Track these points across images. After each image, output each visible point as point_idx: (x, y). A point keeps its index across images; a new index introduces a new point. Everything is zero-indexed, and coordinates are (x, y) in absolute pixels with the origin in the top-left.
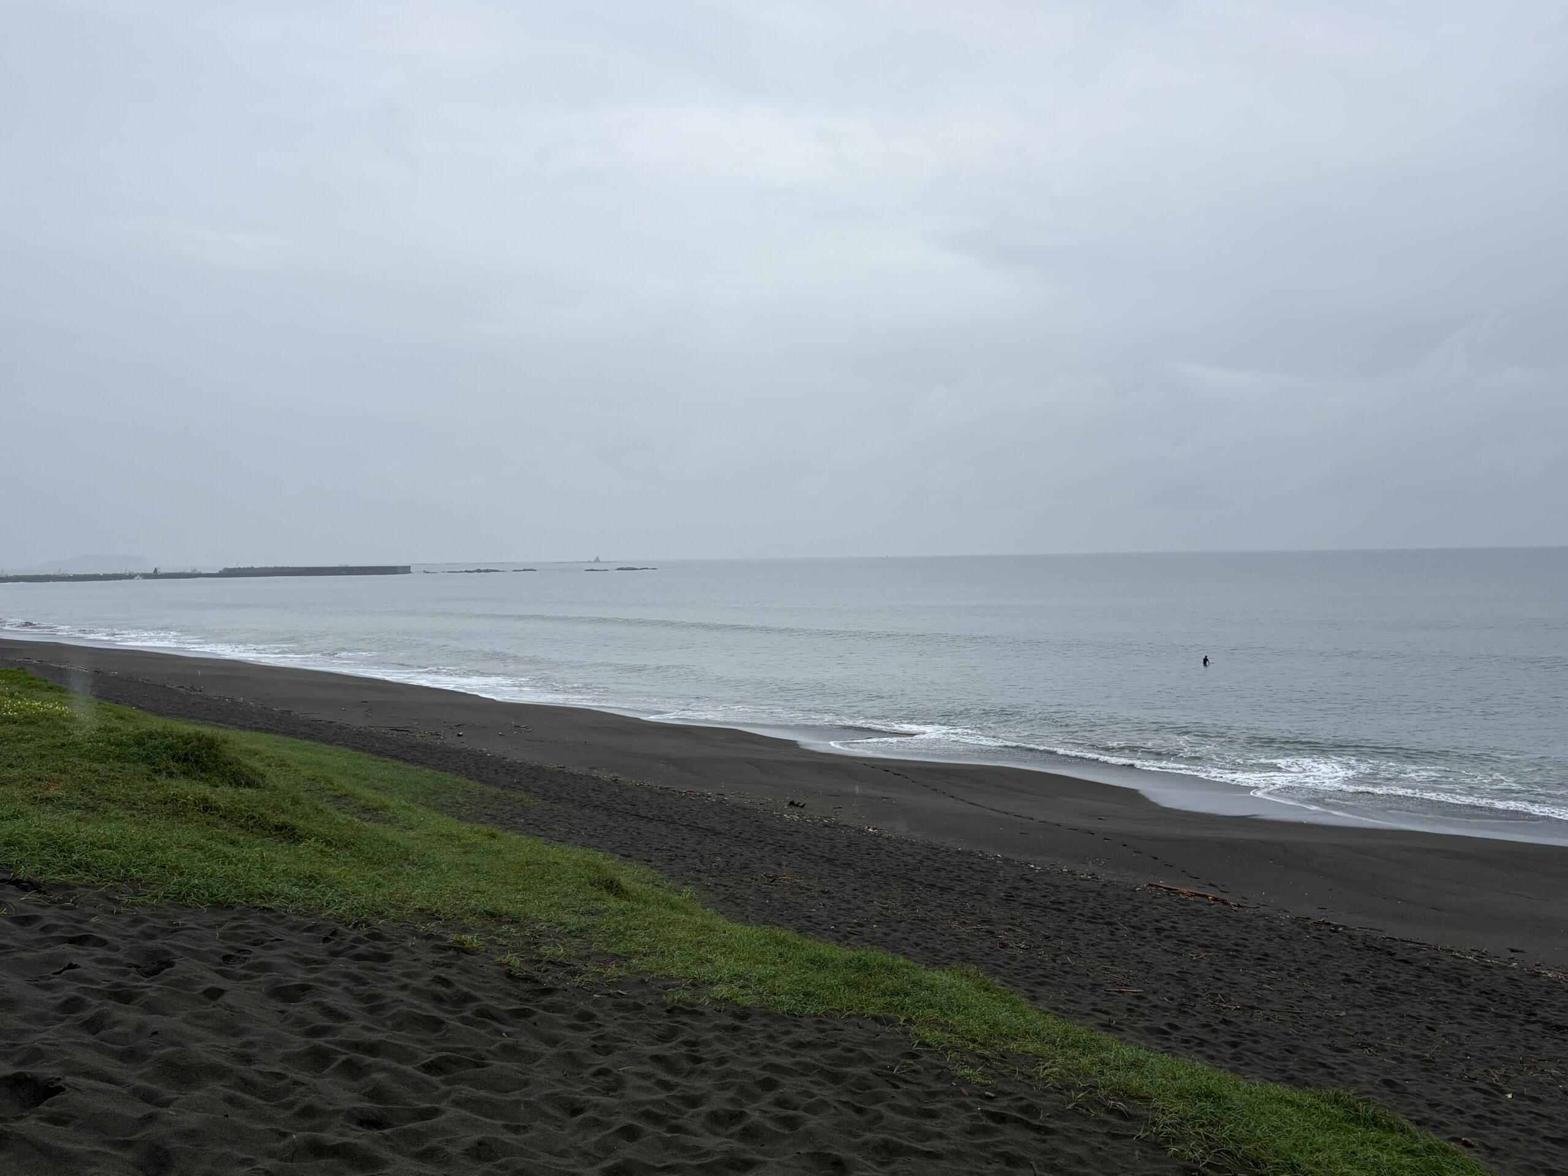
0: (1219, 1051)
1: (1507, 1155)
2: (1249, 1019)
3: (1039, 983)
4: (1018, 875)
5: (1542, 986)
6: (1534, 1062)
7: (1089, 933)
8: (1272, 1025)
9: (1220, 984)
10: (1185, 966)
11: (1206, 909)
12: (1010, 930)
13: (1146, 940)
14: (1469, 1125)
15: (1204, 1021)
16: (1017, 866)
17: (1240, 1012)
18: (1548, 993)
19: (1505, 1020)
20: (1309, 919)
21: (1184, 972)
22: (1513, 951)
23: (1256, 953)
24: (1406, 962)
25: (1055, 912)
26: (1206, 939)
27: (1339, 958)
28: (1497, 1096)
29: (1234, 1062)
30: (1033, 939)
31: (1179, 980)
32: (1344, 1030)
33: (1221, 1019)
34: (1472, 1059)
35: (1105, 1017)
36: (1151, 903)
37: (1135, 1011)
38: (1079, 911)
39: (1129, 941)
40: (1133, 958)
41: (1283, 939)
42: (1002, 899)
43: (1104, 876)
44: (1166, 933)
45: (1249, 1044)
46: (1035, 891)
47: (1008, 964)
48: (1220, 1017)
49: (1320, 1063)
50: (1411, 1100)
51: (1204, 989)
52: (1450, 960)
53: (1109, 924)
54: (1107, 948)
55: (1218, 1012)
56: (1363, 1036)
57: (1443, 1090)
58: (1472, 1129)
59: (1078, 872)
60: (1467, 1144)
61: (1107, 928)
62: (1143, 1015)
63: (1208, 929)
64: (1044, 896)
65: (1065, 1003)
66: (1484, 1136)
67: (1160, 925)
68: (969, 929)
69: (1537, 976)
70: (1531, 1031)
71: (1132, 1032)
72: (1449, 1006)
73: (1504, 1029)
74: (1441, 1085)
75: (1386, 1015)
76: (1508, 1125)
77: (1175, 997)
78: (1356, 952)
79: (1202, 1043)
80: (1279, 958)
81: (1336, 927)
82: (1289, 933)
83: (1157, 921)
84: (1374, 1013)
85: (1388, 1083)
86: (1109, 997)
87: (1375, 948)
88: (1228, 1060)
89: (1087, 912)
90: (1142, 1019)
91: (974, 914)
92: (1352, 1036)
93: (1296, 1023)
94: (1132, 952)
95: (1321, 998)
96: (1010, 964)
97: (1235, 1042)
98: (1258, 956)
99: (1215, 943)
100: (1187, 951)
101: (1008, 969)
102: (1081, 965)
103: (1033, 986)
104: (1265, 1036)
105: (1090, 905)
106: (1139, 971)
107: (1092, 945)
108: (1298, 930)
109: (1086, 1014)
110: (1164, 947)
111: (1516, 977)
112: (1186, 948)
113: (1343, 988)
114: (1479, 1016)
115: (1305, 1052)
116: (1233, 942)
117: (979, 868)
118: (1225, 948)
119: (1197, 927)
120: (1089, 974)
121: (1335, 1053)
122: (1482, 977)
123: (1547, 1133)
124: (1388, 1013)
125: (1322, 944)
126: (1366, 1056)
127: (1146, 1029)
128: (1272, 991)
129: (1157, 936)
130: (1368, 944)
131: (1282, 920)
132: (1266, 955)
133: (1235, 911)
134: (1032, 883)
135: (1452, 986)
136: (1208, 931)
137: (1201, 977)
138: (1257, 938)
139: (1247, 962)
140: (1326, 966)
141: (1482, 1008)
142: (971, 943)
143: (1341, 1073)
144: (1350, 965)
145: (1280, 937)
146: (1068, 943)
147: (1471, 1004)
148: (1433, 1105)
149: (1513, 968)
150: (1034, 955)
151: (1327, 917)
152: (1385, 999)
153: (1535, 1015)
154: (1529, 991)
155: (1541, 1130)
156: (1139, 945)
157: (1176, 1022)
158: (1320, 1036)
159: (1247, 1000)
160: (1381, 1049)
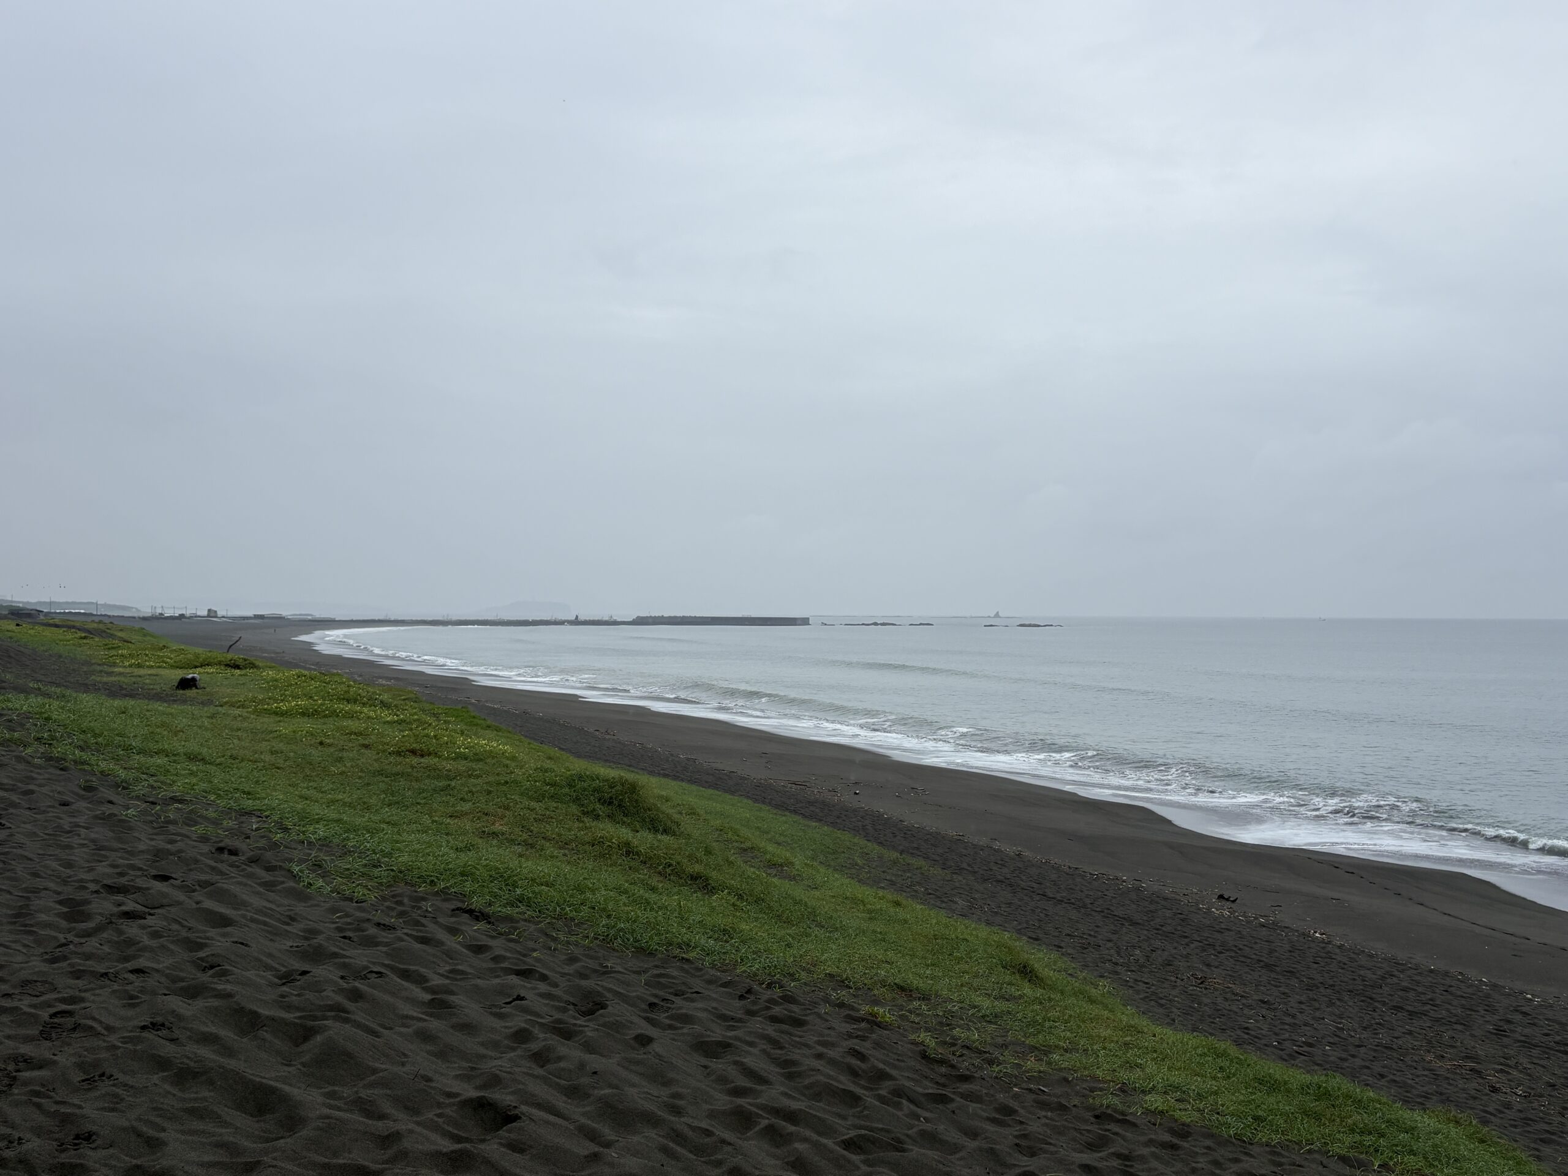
3: (1542, 1140)
4: (1511, 1006)
16: (1509, 995)
25: (1561, 1055)
30: (1533, 1086)
42: (1491, 1033)
46: (1535, 1028)
47: (1501, 1112)
64: (1547, 1035)
68: (1448, 1065)
91: (1455, 1047)
96: (1504, 1113)
101: (1502, 1118)
103: (1536, 1142)
117: (1459, 993)
134: (1530, 1017)
142: (1451, 1082)
150: (1535, 1105)
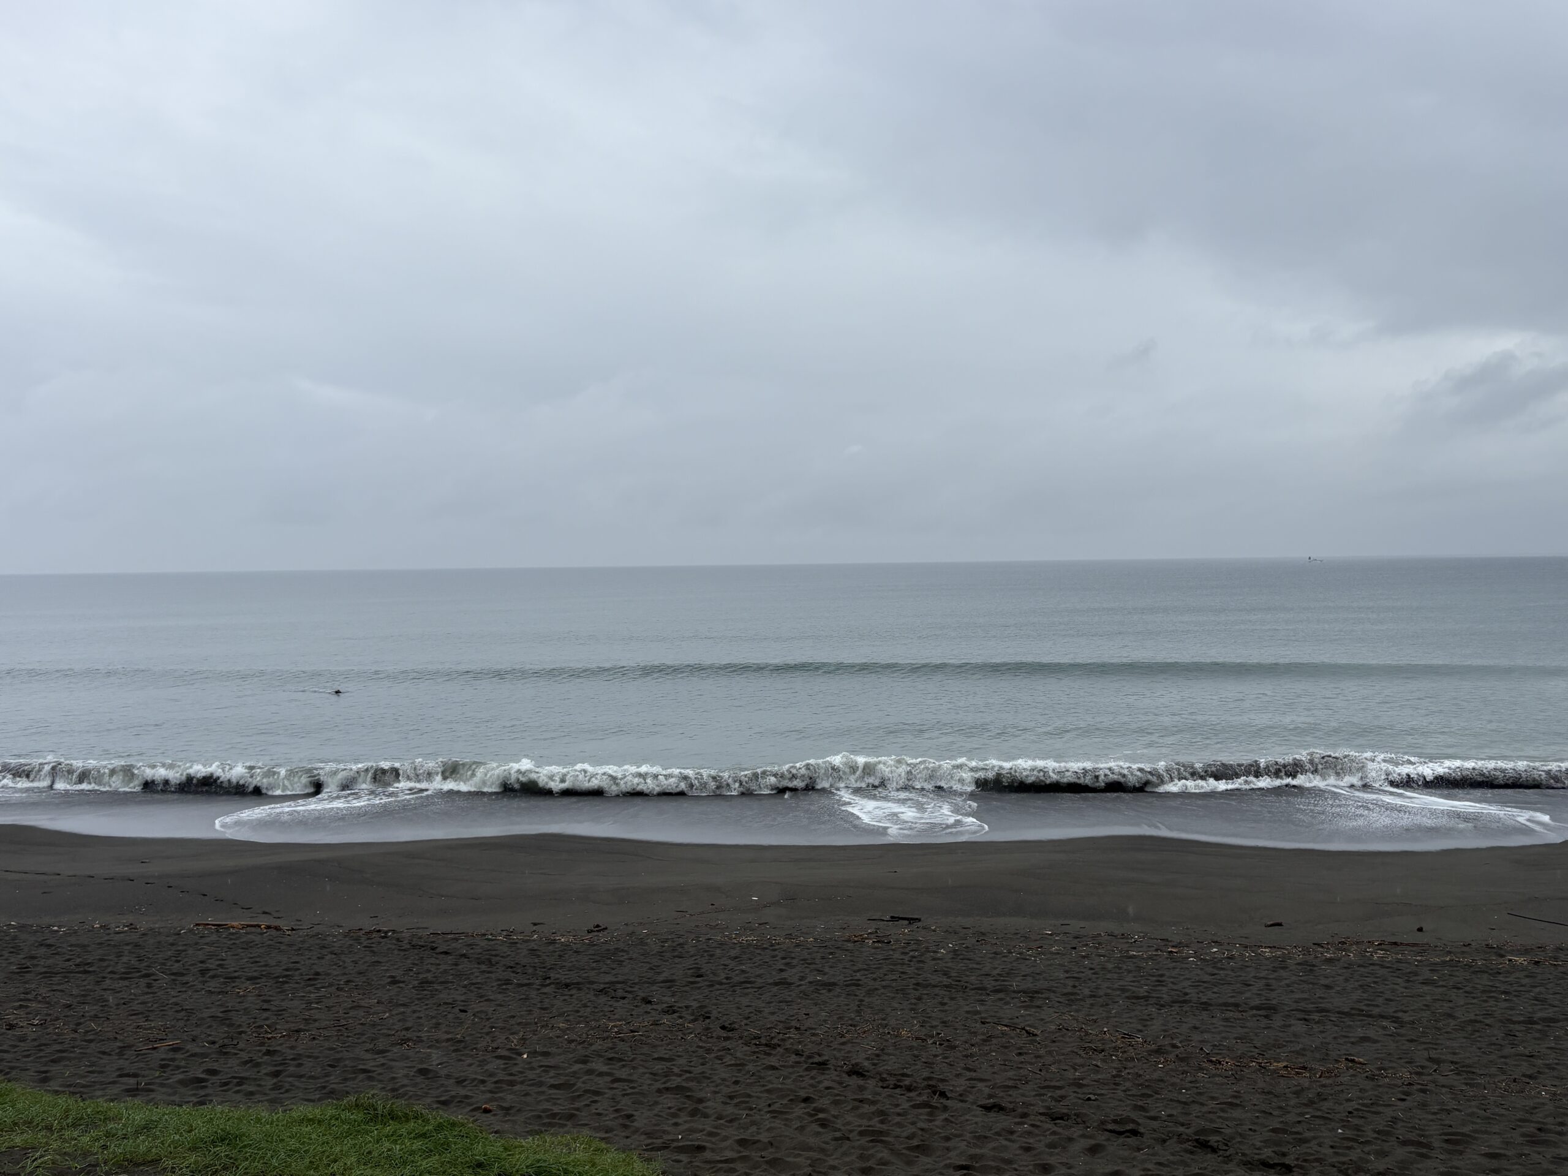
0: (259, 1085)
1: (519, 1110)
2: (294, 1043)
3: (53, 1061)
4: (37, 941)
5: (556, 952)
6: (546, 1021)
7: (121, 991)
8: (317, 1044)
9: (265, 1015)
10: (230, 1005)
11: (258, 939)
12: (21, 1006)
13: (189, 985)
14: (491, 1092)
15: (245, 1056)
16: (36, 932)
17: (286, 1038)
18: (560, 956)
19: (525, 988)
20: (361, 929)
21: (230, 1011)
22: (535, 924)
23: (306, 975)
24: (446, 953)
25: (81, 975)
26: (255, 971)
27: (387, 962)
28: (515, 1059)
29: (274, 1092)
30: (51, 1012)
31: (222, 1020)
32: (385, 1031)
33: (265, 1051)
34: (498, 1029)
35: (132, 1081)
36: (196, 944)
37: (168, 1066)
38: (110, 969)
39: (169, 990)
40: (171, 1008)
41: (335, 954)
42: (15, 973)
43: (143, 925)
44: (211, 973)
45: (292, 1069)
46: (57, 957)
48: (264, 1049)
49: (361, 1069)
50: (442, 1082)
51: (249, 1024)
52: (483, 943)
53: (147, 976)
54: (141, 1003)
55: (262, 1044)
56: (404, 1033)
57: (470, 1065)
58: (493, 1095)
59: (113, 925)
60: (486, 1111)
61: (143, 982)
62: (178, 1067)
63: (258, 960)
64: (69, 960)
65: (86, 1077)
66: (501, 1098)
67: (204, 966)
69: (554, 943)
70: (545, 993)
71: (164, 1090)
72: (480, 986)
73: (524, 997)
74: (469, 1061)
75: (425, 1007)
76: (522, 1083)
77: (217, 1040)
78: (402, 953)
79: (241, 1081)
80: (329, 974)
81: (386, 932)
82: (341, 947)
83: (202, 962)
84: (415, 1008)
85: (423, 1072)
86: (140, 1057)
87: (420, 946)
88: (268, 1092)
89: (120, 968)
90: (176, 1072)
92: (393, 1035)
93: (341, 1035)
94: (170, 1002)
95: (367, 1005)
96: (18, 1046)
97: (277, 1071)
98: (308, 977)
99: (264, 973)
100: (234, 987)
102: (110, 1029)
103: (45, 1065)
104: (309, 1057)
105: (125, 959)
106: (178, 1020)
107: (124, 1004)
108: (351, 942)
109: (110, 1083)
110: (208, 989)
111: (536, 948)
112: (234, 985)
113: (389, 990)
114: (503, 989)
115: (347, 1062)
116: (284, 967)
118: (275, 975)
119: (246, 960)
120: (118, 1036)
121: (376, 1056)
122: (509, 953)
123: (552, 1081)
124: (427, 1005)
125: (373, 952)
126: (405, 1051)
127: (181, 1082)
128: (320, 1009)
129: (201, 979)
130: (413, 943)
131: (335, 936)
132: (317, 974)
133: (289, 935)
134: (53, 948)
135: (483, 967)
136: (259, 962)
137: (246, 1011)
138: (309, 959)
139: (296, 986)
140: (374, 973)
141: (508, 982)
143: (380, 1074)
144: (396, 967)
145: (332, 953)
146: (95, 1007)
147: (499, 980)
148: (460, 1082)
149: (534, 940)
150: (50, 1030)
151: (378, 924)
152: (425, 992)
153: (549, 978)
154: (546, 958)
155: (548, 1080)
156: (179, 992)
157: (215, 1066)
158: (364, 1042)
159: (293, 1025)
160: (420, 1040)
